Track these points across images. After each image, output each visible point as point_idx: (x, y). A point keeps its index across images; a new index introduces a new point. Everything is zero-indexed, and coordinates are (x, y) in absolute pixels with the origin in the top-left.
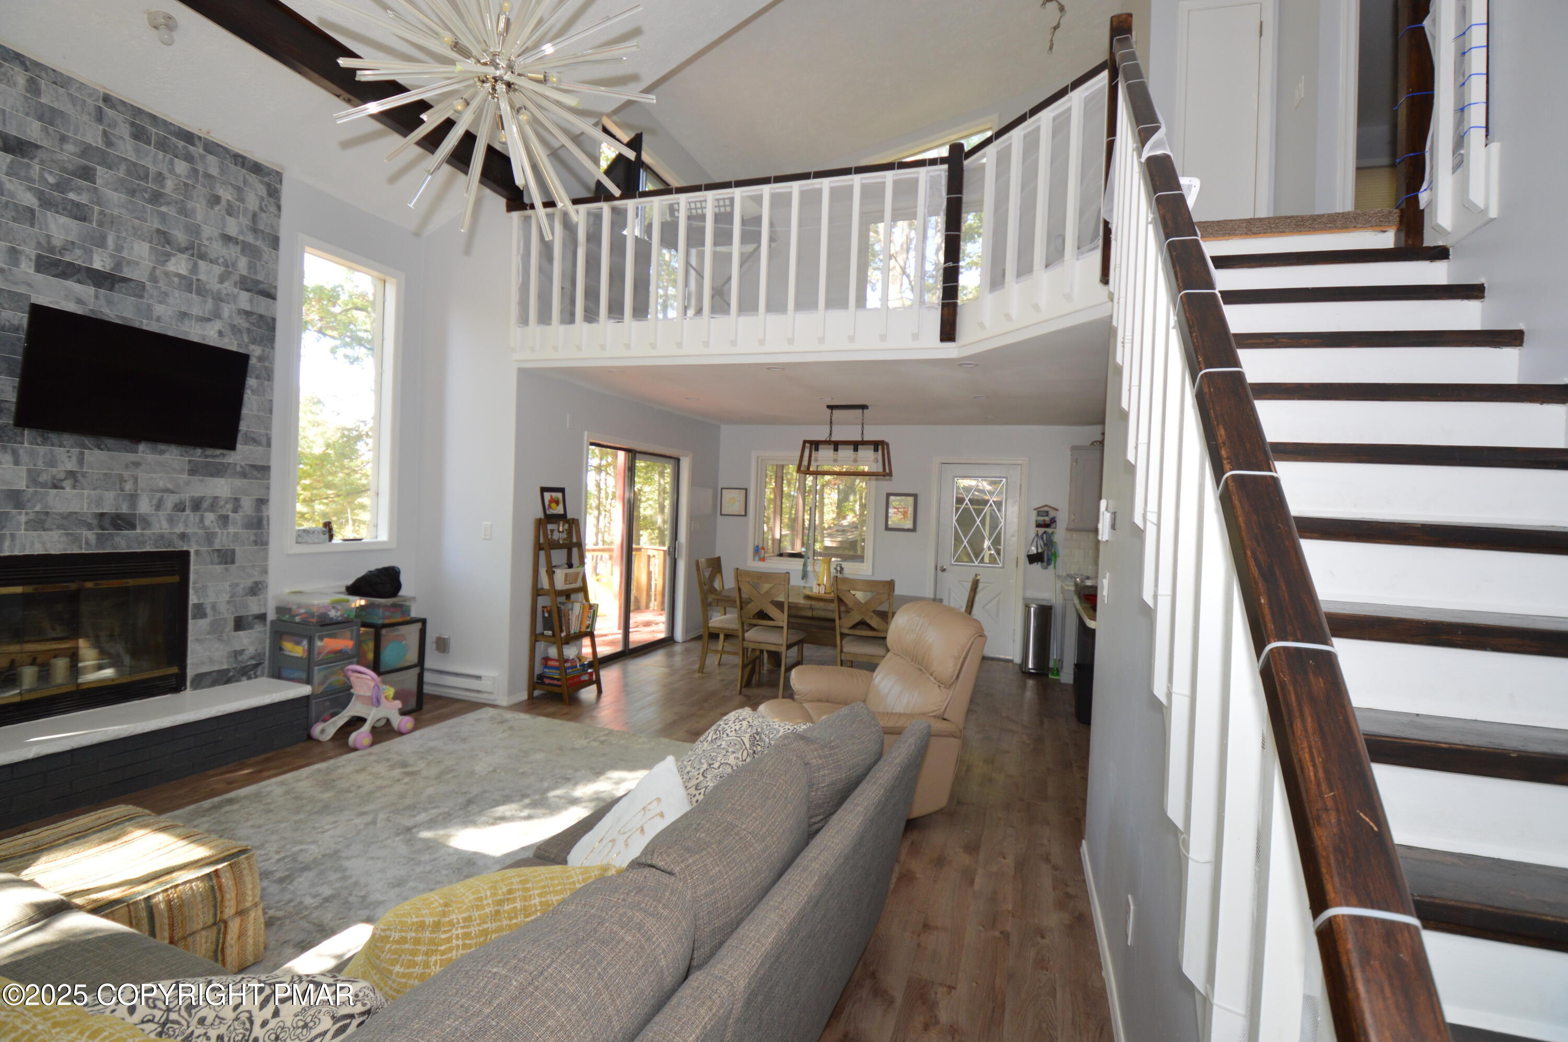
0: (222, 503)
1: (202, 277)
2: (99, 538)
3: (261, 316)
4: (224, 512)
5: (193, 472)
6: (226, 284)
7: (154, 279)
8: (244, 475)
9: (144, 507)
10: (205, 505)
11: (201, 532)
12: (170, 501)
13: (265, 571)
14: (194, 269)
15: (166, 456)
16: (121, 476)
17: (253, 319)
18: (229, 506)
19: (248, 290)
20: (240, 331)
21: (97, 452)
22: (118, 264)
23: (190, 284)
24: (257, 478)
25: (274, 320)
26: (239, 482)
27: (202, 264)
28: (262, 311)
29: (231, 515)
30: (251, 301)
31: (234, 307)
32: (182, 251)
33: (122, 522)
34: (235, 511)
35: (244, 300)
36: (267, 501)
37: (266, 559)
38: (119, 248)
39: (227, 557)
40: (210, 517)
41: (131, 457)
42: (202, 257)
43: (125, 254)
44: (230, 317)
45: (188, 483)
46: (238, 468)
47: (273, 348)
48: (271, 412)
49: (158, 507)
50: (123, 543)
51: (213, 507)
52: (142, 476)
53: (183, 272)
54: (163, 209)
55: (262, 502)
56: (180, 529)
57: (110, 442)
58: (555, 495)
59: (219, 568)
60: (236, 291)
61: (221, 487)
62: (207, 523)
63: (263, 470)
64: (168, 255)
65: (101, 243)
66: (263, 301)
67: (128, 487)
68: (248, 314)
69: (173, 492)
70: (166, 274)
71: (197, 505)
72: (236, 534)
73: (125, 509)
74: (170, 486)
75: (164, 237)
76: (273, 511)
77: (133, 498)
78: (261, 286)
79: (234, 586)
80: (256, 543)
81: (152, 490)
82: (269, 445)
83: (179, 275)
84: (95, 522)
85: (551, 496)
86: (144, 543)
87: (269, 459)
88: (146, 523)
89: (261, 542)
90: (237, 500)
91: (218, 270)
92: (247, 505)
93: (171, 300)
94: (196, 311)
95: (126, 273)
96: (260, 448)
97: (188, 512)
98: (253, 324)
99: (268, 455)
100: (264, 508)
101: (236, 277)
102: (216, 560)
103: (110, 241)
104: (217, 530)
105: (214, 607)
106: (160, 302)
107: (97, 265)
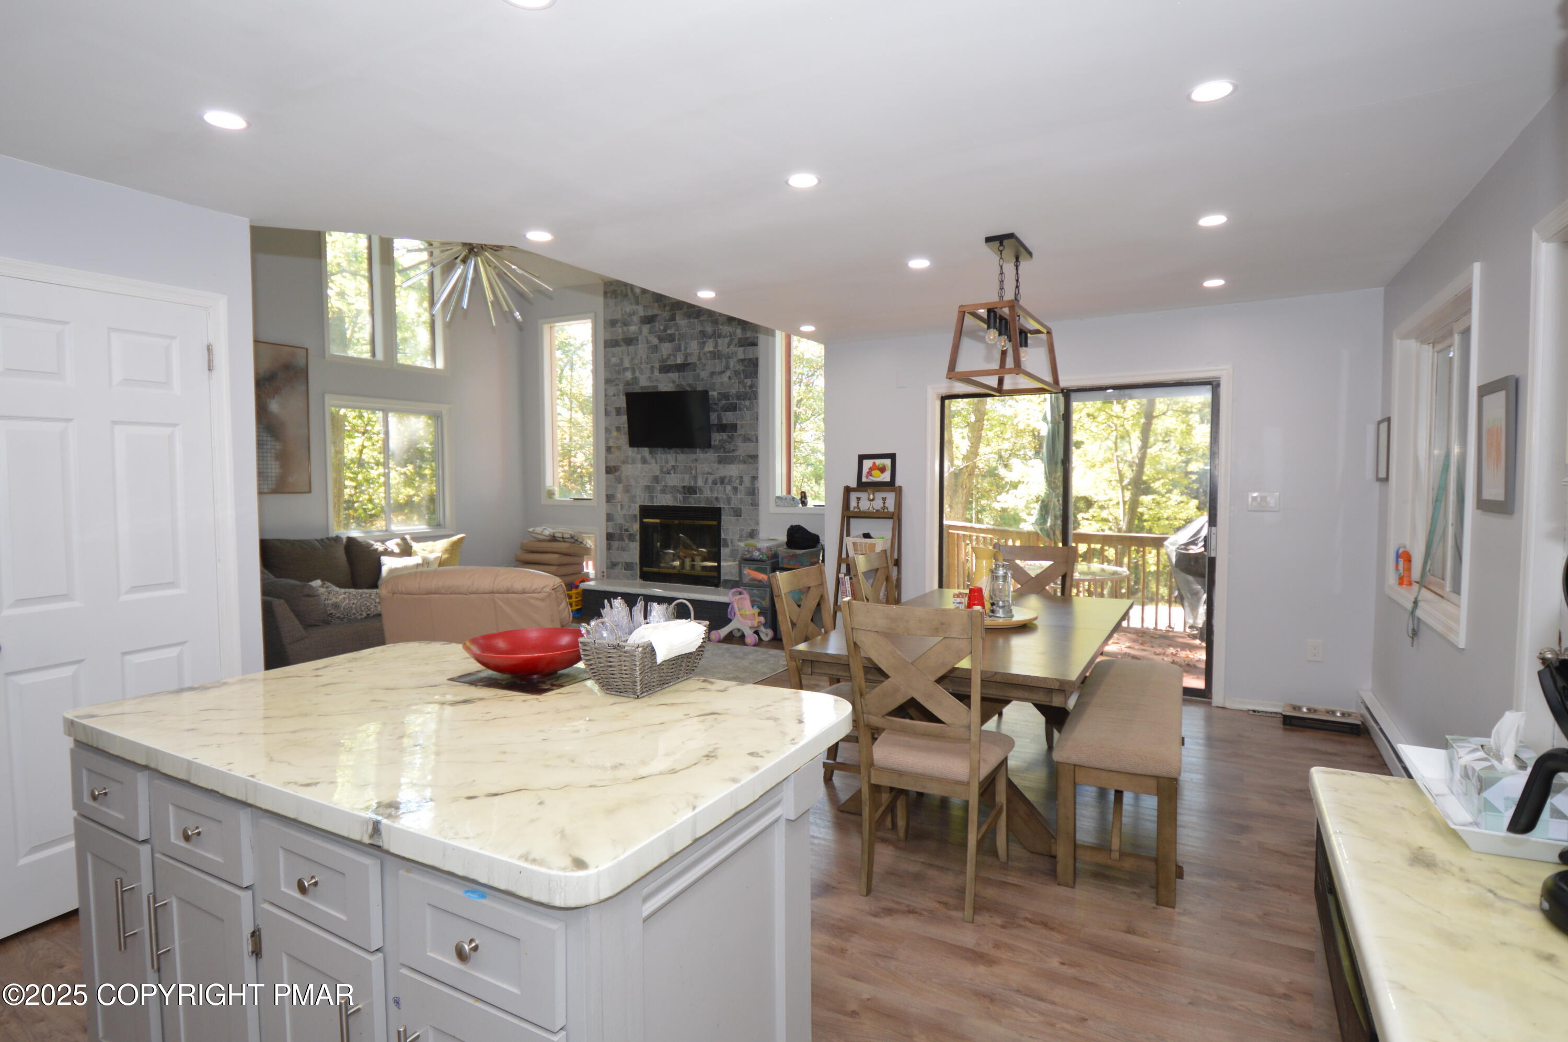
0: (734, 479)
1: (720, 348)
2: (684, 498)
3: (750, 359)
4: (735, 485)
5: (720, 462)
6: (731, 347)
7: (700, 359)
8: (745, 462)
9: (700, 483)
10: (726, 481)
11: (724, 496)
12: (711, 478)
13: (757, 523)
14: (716, 346)
15: (708, 454)
16: (691, 466)
17: (746, 363)
18: (738, 481)
19: (742, 346)
20: (739, 373)
21: (682, 455)
22: (686, 358)
23: (716, 355)
24: (751, 463)
25: (757, 359)
26: (742, 466)
27: (719, 341)
28: (751, 356)
29: (739, 487)
30: (744, 352)
31: (735, 359)
32: (710, 338)
33: (691, 490)
34: (741, 484)
35: (741, 353)
36: (757, 477)
37: (757, 515)
38: (686, 349)
39: (737, 513)
40: (729, 488)
41: (693, 456)
42: (719, 337)
43: (688, 351)
44: (734, 366)
45: (717, 469)
46: (741, 458)
47: (757, 378)
48: (757, 419)
49: (706, 482)
50: (695, 502)
51: (730, 482)
52: (699, 466)
53: (711, 349)
54: (702, 318)
55: (754, 478)
56: (715, 495)
57: (686, 450)
58: (879, 462)
59: (733, 518)
60: (736, 349)
61: (733, 470)
62: (727, 491)
63: (754, 458)
64: (704, 343)
65: (679, 349)
66: (750, 349)
67: (694, 472)
68: (742, 361)
69: (711, 474)
70: (705, 354)
71: (722, 481)
72: (741, 499)
73: (692, 484)
74: (710, 471)
75: (703, 334)
76: (761, 484)
77: (695, 478)
78: (749, 340)
79: (741, 530)
80: (752, 504)
81: (703, 474)
82: (757, 442)
83: (710, 352)
84: (682, 490)
85: (874, 463)
86: (700, 502)
87: (757, 451)
88: (701, 492)
89: (755, 504)
90: (741, 477)
91: (727, 340)
92: (747, 480)
93: (707, 367)
94: (718, 369)
95: (691, 360)
96: (752, 444)
97: (718, 485)
98: (745, 366)
99: (757, 448)
100: (756, 482)
101: (736, 341)
102: (732, 514)
103: (683, 348)
104: (732, 496)
105: (732, 542)
106: (703, 370)
107: (679, 361)
